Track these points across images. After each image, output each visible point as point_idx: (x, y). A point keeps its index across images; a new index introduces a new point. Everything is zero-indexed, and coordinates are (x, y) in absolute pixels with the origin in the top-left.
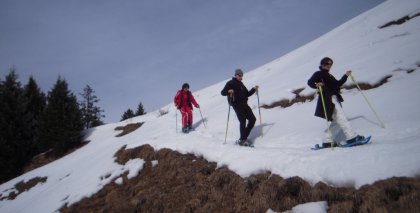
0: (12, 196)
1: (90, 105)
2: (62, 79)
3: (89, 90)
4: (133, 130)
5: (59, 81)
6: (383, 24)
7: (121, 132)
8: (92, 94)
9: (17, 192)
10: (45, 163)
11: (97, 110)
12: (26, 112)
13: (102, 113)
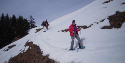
0: (7, 50)
1: (32, 21)
2: (21, 16)
3: (31, 17)
4: (39, 31)
5: (20, 17)
6: (104, 2)
7: (36, 31)
8: (32, 18)
9: (8, 49)
10: (17, 40)
11: (34, 22)
12: (11, 26)
13: (35, 23)
